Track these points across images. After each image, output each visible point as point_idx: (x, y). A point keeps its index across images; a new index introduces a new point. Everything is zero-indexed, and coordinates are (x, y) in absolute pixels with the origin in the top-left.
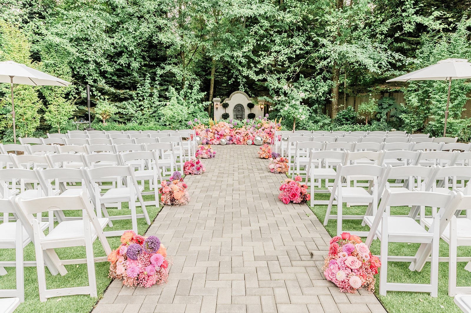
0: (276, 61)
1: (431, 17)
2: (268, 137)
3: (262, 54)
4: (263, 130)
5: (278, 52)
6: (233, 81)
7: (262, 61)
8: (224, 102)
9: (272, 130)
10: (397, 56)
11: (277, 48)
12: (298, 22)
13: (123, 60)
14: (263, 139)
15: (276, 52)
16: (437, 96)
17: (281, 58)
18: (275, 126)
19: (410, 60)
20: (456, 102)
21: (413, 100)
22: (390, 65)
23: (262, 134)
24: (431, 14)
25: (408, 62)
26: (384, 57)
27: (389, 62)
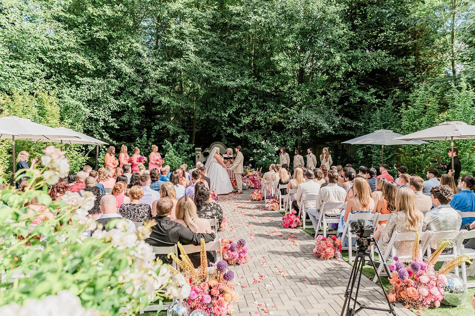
0: (254, 121)
1: (369, 93)
2: (252, 183)
3: (242, 115)
4: (248, 177)
5: (255, 114)
6: (216, 135)
7: (244, 121)
8: (205, 151)
9: (255, 177)
10: (346, 120)
11: (254, 110)
12: (272, 92)
13: (125, 118)
14: (248, 185)
15: (254, 113)
16: (376, 152)
17: (258, 119)
18: (257, 174)
19: (355, 123)
20: (390, 156)
21: (359, 154)
22: (342, 126)
23: (247, 181)
24: (368, 91)
25: (354, 125)
26: (338, 121)
27: (341, 124)
